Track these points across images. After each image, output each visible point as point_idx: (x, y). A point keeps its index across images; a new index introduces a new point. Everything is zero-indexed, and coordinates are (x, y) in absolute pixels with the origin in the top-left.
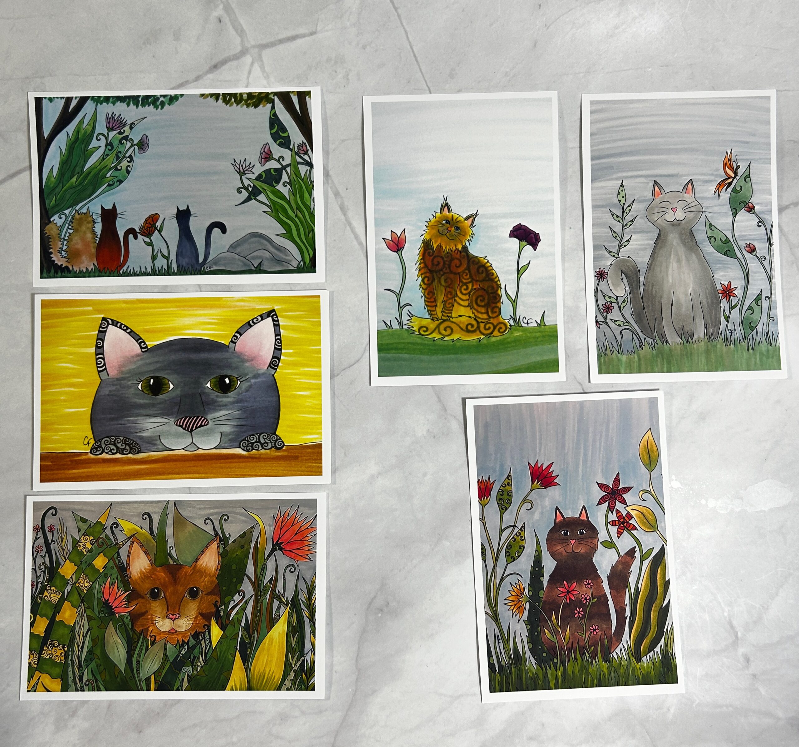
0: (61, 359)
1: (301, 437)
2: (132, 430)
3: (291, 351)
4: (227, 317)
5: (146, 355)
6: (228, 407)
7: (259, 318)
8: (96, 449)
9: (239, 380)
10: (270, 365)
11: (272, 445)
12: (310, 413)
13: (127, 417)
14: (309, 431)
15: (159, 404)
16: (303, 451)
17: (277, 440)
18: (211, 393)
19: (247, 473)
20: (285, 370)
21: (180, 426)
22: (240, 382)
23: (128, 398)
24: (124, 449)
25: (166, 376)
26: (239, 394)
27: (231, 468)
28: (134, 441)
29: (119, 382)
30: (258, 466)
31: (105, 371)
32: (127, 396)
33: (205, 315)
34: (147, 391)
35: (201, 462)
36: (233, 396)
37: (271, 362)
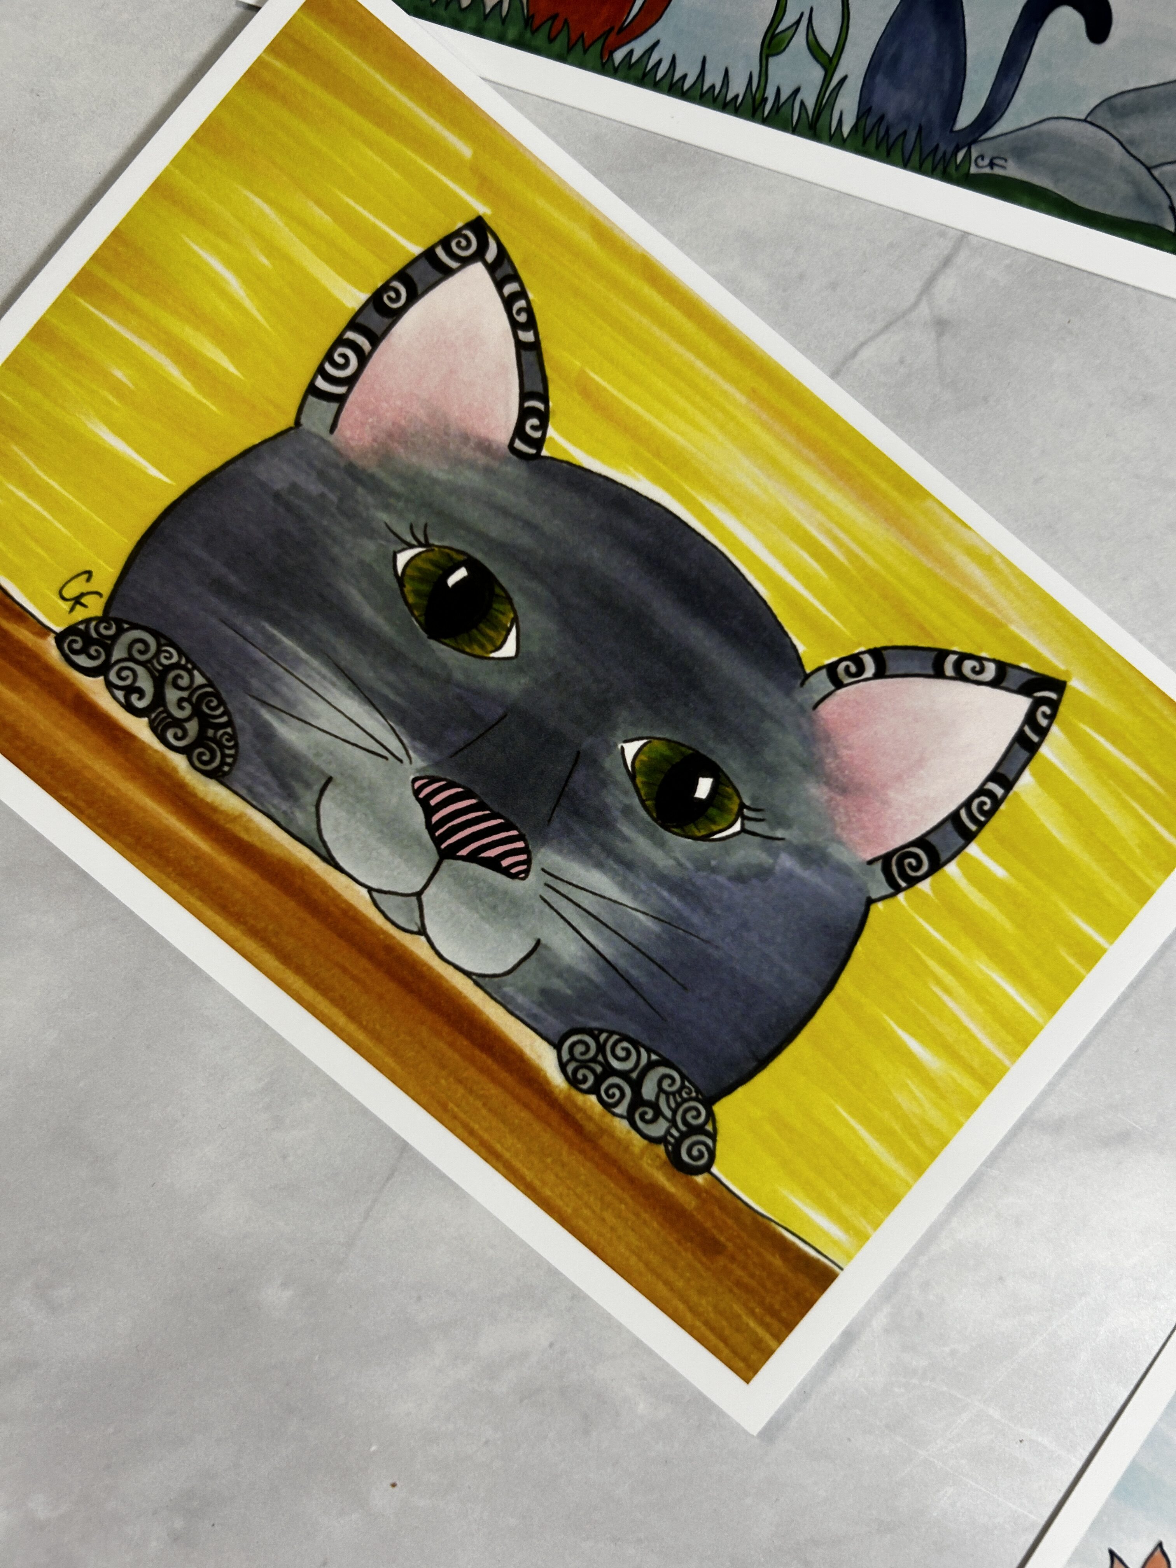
0: (224, 235)
1: (784, 1192)
2: (255, 683)
3: (1000, 872)
4: (883, 572)
5: (515, 470)
6: (631, 878)
7: (991, 671)
8: (88, 641)
9: (744, 818)
10: (886, 859)
11: (668, 1132)
12: (884, 1134)
13: (276, 624)
14: (832, 1195)
15: (422, 672)
16: (754, 1243)
17: (700, 1130)
18: (616, 783)
19: (507, 1155)
20: (927, 919)
21: (424, 803)
22: (743, 830)
23: (333, 560)
24: (178, 723)
25: (517, 598)
26: (703, 865)
27: (471, 1092)
28: (230, 723)
29: (349, 481)
30: (563, 1165)
31: (334, 406)
32: (336, 550)
33: (819, 504)
34: (417, 593)
35: (390, 988)
36: (678, 855)
37: (902, 853)
